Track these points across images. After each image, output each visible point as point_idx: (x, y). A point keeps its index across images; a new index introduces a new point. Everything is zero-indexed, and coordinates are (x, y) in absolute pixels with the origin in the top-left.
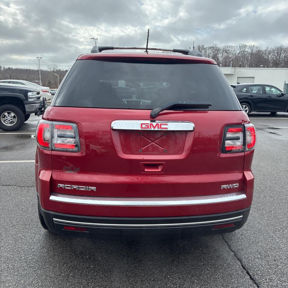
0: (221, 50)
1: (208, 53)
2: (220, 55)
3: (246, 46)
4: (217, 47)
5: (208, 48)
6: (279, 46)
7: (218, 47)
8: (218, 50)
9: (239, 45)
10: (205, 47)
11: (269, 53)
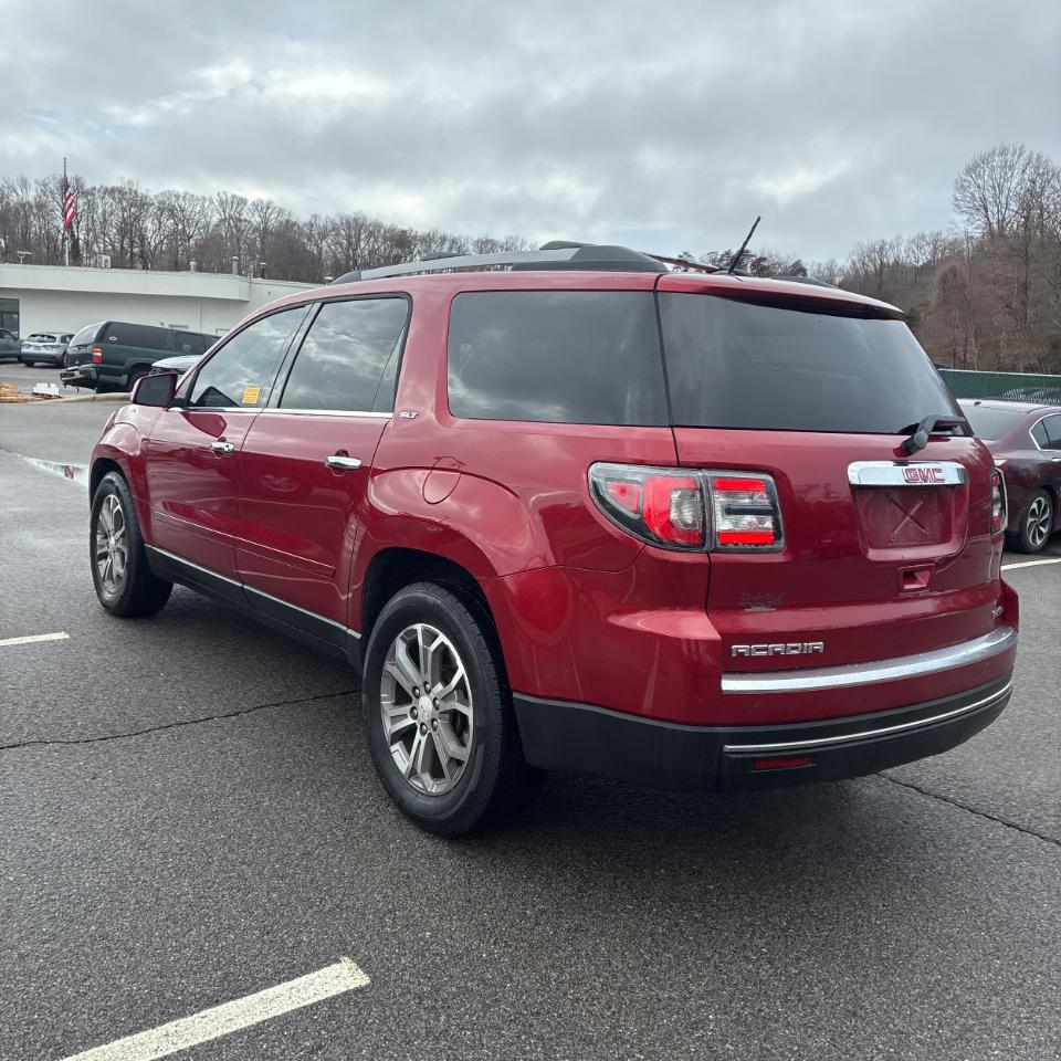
0: (152, 204)
1: (100, 210)
2: (149, 225)
3: (243, 201)
4: (136, 192)
5: (99, 191)
6: (350, 212)
7: (139, 192)
8: (142, 204)
9: (219, 194)
10: (88, 186)
11: (323, 236)
